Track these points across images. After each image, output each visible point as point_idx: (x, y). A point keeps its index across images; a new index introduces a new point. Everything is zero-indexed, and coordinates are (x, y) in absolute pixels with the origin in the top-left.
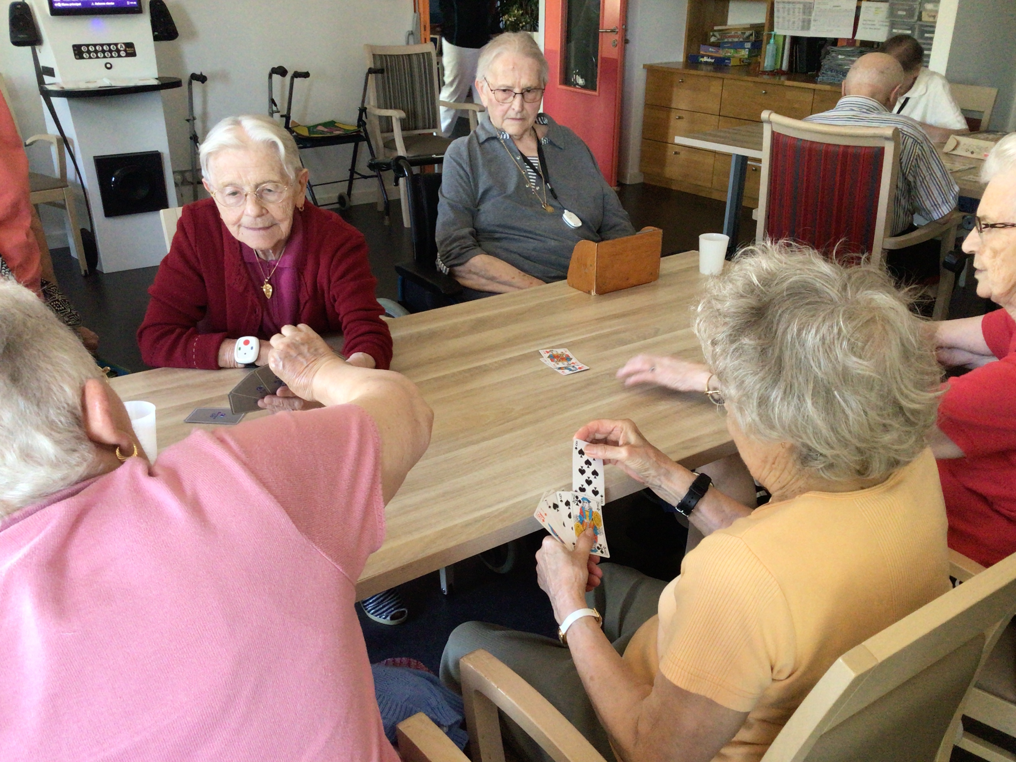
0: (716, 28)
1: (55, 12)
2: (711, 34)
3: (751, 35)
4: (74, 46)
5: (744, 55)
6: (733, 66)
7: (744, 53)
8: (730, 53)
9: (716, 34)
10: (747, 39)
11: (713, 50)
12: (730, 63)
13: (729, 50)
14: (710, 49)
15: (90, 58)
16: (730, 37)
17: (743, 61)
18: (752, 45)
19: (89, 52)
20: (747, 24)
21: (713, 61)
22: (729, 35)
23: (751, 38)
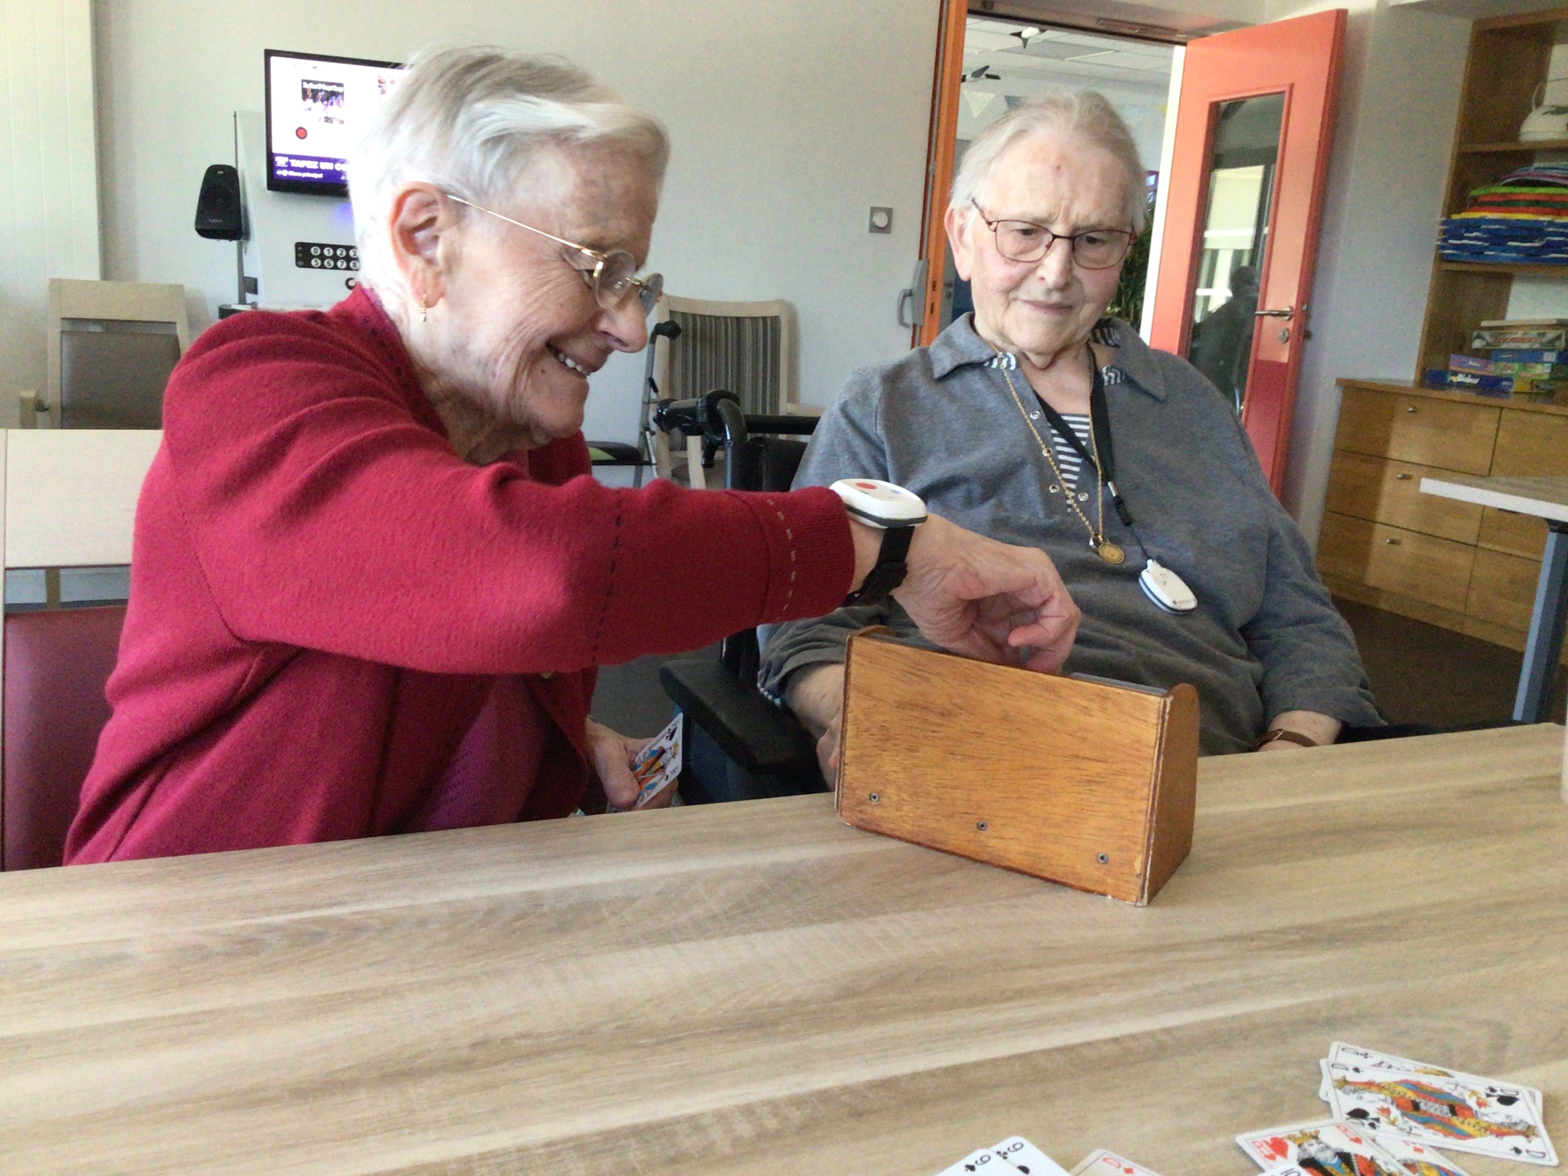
0: (1484, 324)
1: (276, 184)
2: (1475, 333)
3: (1558, 338)
4: (298, 245)
5: (1540, 375)
6: (1516, 393)
7: (1542, 371)
8: (1513, 369)
9: (1486, 335)
10: (1550, 346)
11: (1475, 364)
12: (1510, 387)
13: (1510, 365)
14: (1471, 363)
15: (322, 267)
16: (1513, 340)
17: (1537, 387)
18: (1560, 355)
19: (322, 257)
20: (1551, 320)
21: (1476, 381)
22: (1510, 336)
23: (1557, 343)
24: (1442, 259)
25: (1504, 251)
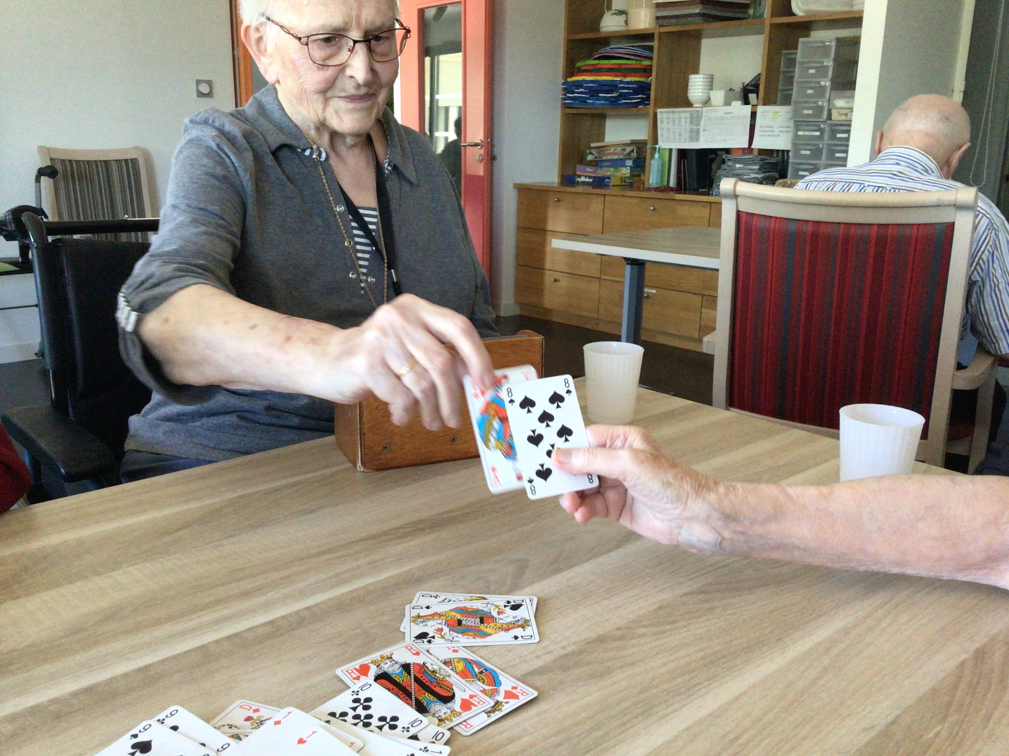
0: (592, 145)
2: (588, 151)
3: (633, 151)
5: (625, 174)
6: (613, 186)
7: (626, 171)
8: (611, 171)
9: (594, 151)
10: (629, 156)
11: (590, 170)
12: (610, 182)
13: (609, 169)
14: (588, 169)
16: (608, 154)
17: (625, 181)
18: (634, 162)
20: (628, 140)
21: (591, 180)
22: (607, 152)
23: (632, 154)
24: (565, 106)
25: (597, 100)
